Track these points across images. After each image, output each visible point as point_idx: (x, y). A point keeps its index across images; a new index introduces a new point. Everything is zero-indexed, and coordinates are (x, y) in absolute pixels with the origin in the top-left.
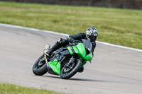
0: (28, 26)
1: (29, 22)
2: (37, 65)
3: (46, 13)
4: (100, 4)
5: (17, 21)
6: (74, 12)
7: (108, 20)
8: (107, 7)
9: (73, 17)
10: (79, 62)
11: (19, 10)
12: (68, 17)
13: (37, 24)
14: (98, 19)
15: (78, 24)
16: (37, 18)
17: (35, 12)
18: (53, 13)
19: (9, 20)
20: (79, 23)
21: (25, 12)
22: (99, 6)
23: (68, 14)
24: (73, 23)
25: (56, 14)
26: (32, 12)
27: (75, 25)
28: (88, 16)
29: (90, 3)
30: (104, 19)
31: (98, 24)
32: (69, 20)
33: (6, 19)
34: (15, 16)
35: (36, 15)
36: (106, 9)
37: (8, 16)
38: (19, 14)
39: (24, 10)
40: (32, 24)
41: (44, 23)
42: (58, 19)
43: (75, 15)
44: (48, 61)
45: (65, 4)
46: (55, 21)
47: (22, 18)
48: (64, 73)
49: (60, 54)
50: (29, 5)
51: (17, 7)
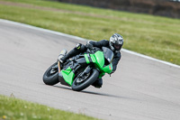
0: (71, 34)
1: (73, 28)
2: (48, 73)
3: (95, 18)
4: (164, 12)
5: (57, 25)
6: (131, 20)
7: (172, 34)
8: (173, 17)
9: (129, 27)
10: (95, 72)
11: (61, 12)
12: (122, 26)
13: (82, 32)
14: (159, 31)
15: (134, 36)
16: (83, 24)
17: (81, 17)
18: (104, 20)
19: (48, 23)
20: (136, 34)
21: (69, 15)
22: (162, 15)
23: (123, 22)
24: (128, 34)
25: (108, 20)
26: (77, 16)
27: (130, 37)
28: (148, 26)
29: (151, 11)
30: (167, 32)
31: (160, 37)
32: (124, 30)
33: (43, 23)
34: (55, 20)
35: (82, 20)
36: (170, 20)
37: (47, 19)
38: (60, 17)
39: (67, 13)
40: (77, 31)
41: (92, 31)
42: (110, 27)
43: (132, 24)
44: (61, 69)
45: (120, 10)
46: (105, 30)
47: (64, 22)
48: (76, 84)
49: (75, 62)
50: (75, 7)
51: (59, 9)
